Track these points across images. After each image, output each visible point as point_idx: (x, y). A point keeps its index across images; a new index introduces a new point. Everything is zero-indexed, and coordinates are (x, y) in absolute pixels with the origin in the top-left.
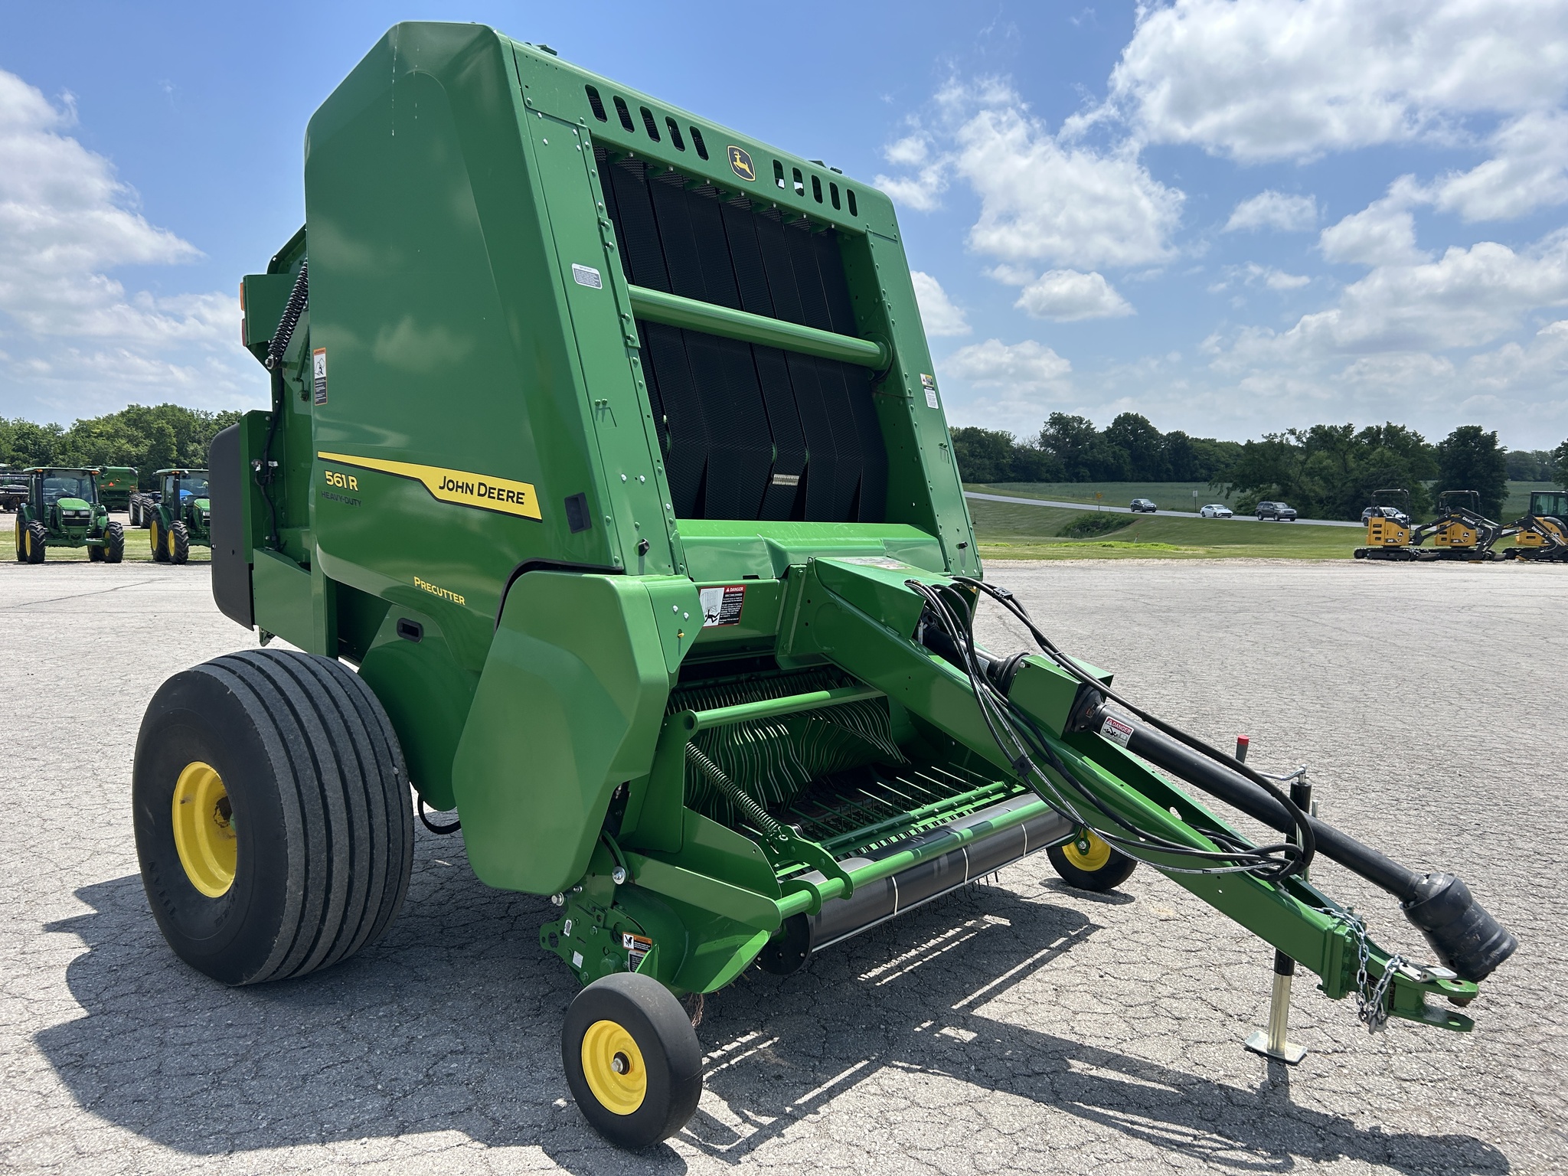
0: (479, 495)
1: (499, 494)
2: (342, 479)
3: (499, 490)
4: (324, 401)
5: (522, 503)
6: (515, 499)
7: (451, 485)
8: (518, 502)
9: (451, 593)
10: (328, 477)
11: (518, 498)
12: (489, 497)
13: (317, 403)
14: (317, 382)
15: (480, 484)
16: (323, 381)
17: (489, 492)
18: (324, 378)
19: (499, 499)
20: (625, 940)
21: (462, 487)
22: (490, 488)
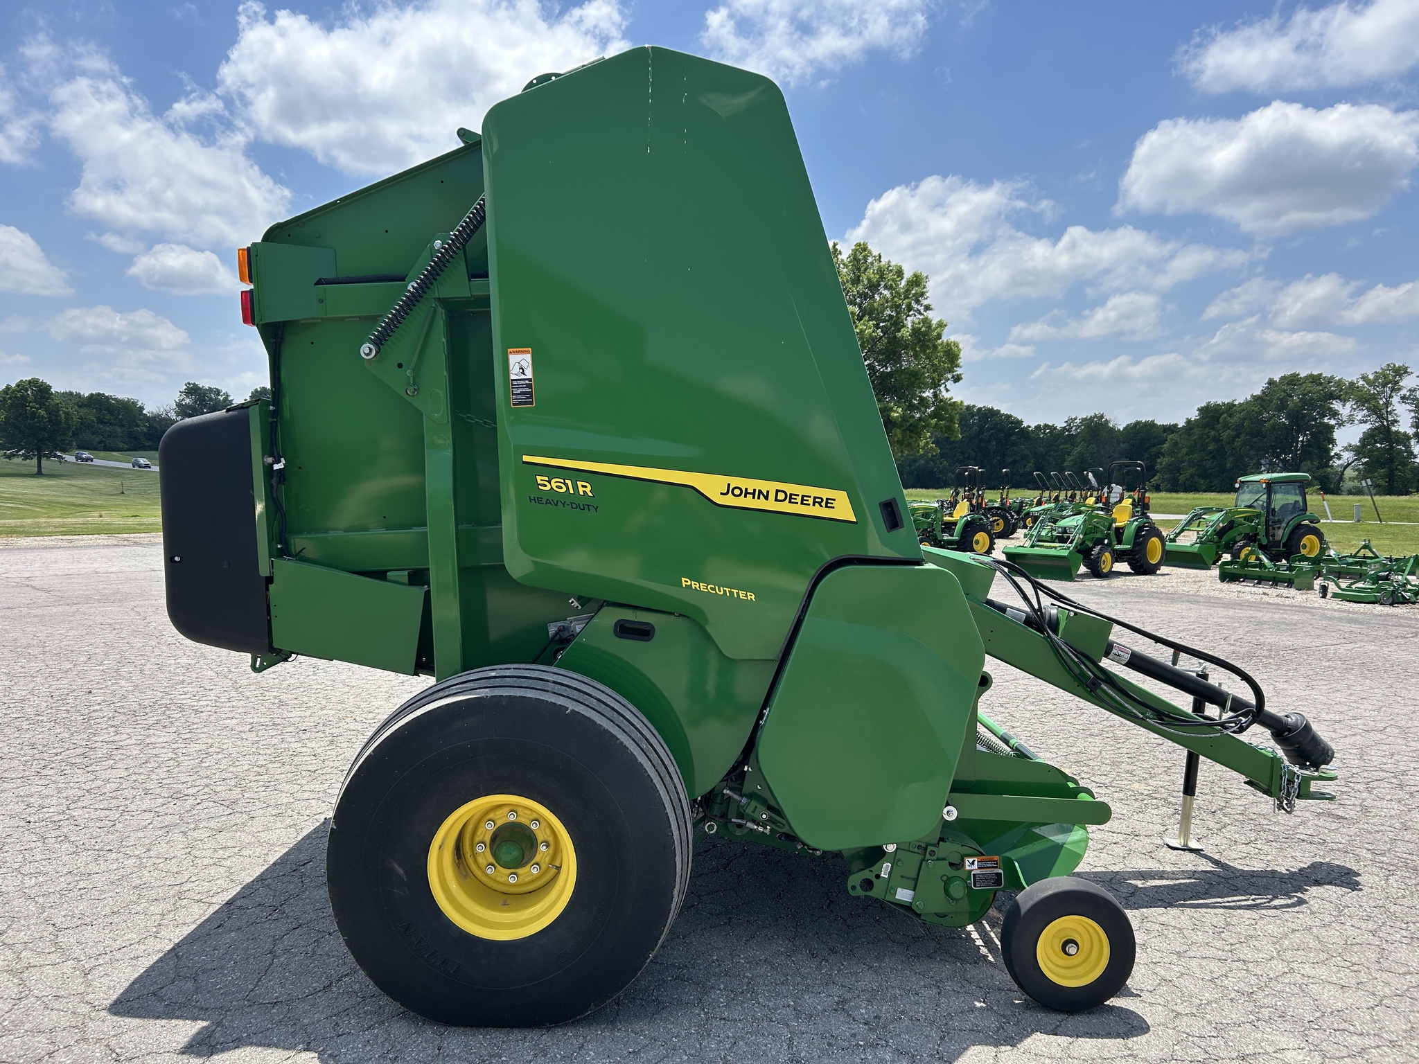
0: (776, 500)
1: (802, 500)
2: (564, 483)
3: (803, 496)
4: (531, 403)
5: (833, 508)
6: (823, 504)
7: (737, 492)
8: (826, 506)
9: (735, 591)
10: (539, 482)
11: (828, 503)
12: (790, 502)
13: (514, 405)
14: (515, 383)
15: (777, 491)
16: (527, 382)
17: (791, 498)
18: (530, 380)
19: (802, 503)
20: (967, 863)
21: (753, 494)
22: (791, 495)
